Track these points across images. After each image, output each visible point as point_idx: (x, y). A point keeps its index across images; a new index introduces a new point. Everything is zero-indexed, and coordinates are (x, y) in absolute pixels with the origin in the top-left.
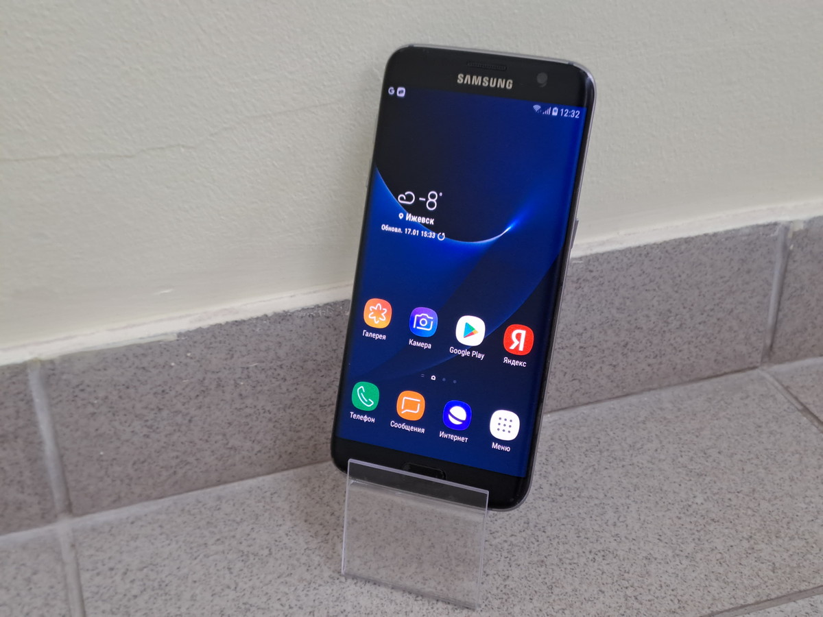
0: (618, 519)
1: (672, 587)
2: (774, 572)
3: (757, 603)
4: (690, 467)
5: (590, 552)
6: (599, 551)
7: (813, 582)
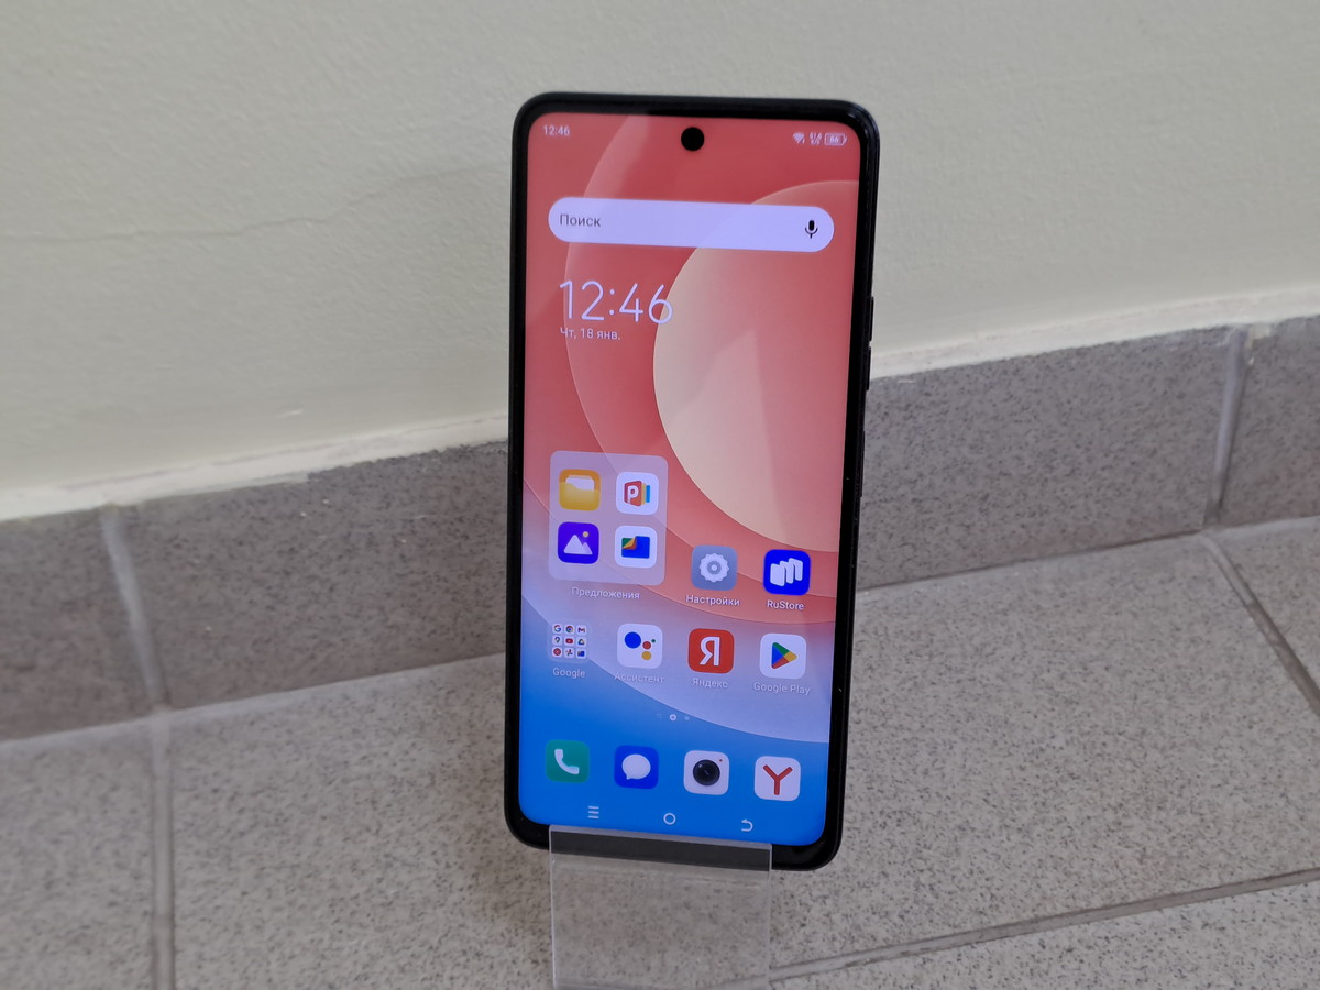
0: (933, 765)
1: (988, 874)
2: (1141, 862)
3: (1106, 907)
4: (1060, 690)
5: (882, 813)
6: (895, 812)
7: (1196, 882)
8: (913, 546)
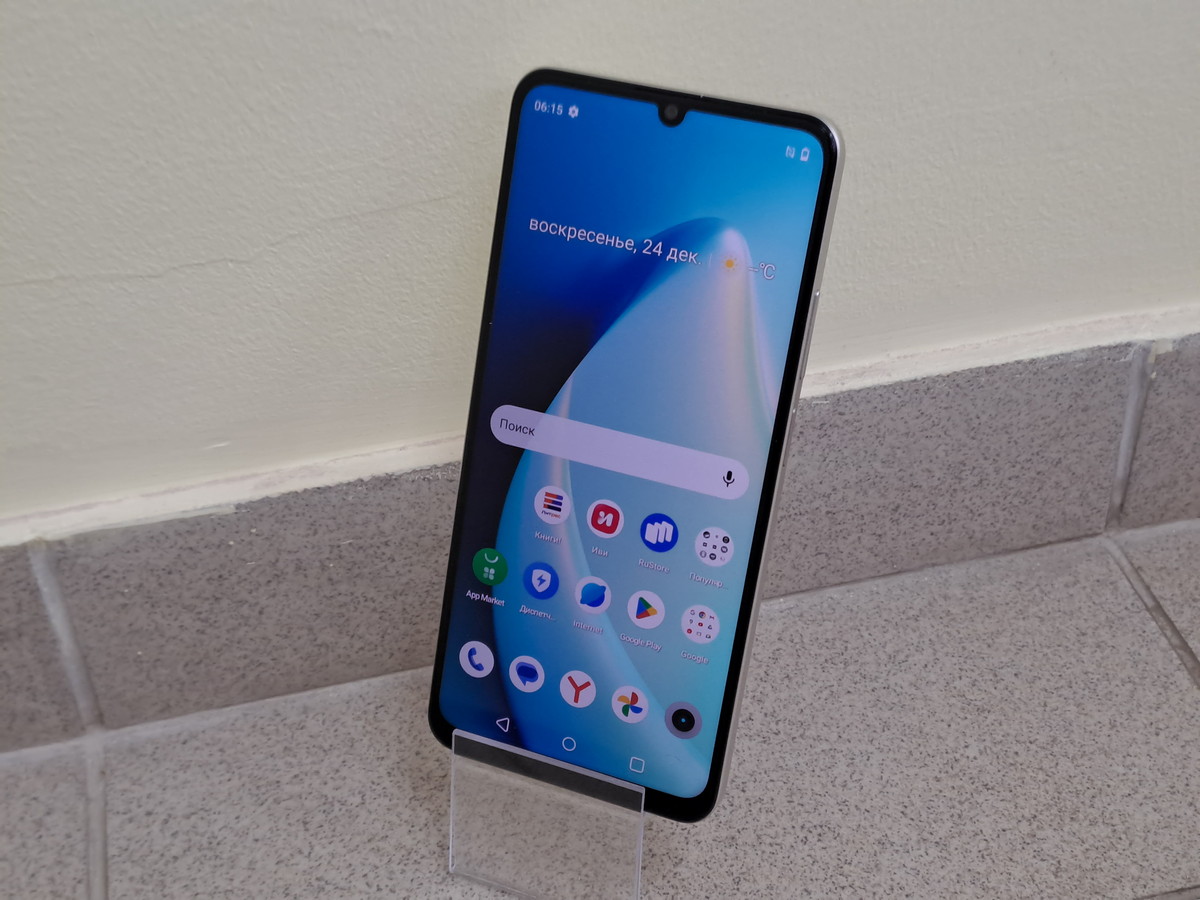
0: (851, 777)
6: (815, 826)
8: (827, 555)
